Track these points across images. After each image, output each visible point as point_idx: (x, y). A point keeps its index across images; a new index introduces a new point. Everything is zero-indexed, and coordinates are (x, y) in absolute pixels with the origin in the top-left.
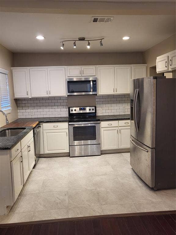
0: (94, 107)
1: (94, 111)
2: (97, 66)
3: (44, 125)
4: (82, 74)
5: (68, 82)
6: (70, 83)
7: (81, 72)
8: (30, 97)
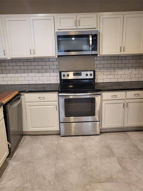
0: (93, 72)
1: (92, 77)
2: (99, 14)
4: (78, 26)
5: (58, 37)
7: (77, 23)
8: (9, 58)
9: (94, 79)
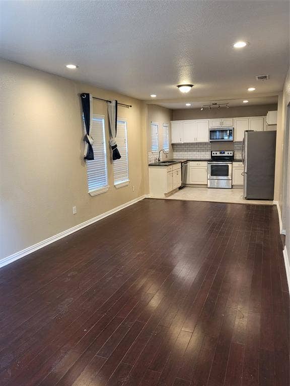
0: (232, 152)
1: (232, 155)
2: (235, 118)
3: (190, 162)
4: (222, 125)
5: (211, 131)
6: (212, 132)
7: (222, 123)
8: (182, 143)
9: (233, 156)
